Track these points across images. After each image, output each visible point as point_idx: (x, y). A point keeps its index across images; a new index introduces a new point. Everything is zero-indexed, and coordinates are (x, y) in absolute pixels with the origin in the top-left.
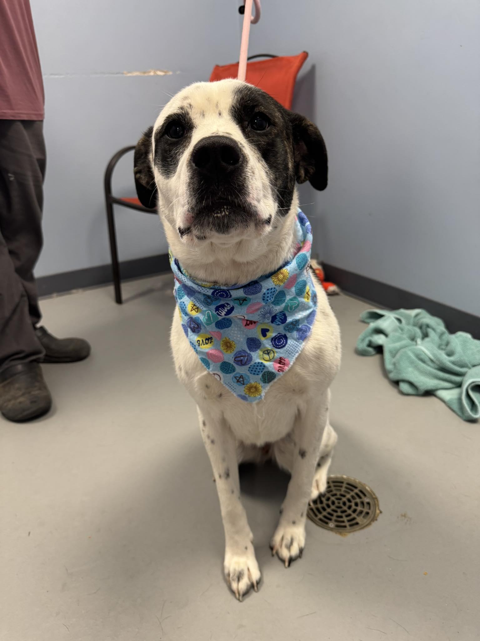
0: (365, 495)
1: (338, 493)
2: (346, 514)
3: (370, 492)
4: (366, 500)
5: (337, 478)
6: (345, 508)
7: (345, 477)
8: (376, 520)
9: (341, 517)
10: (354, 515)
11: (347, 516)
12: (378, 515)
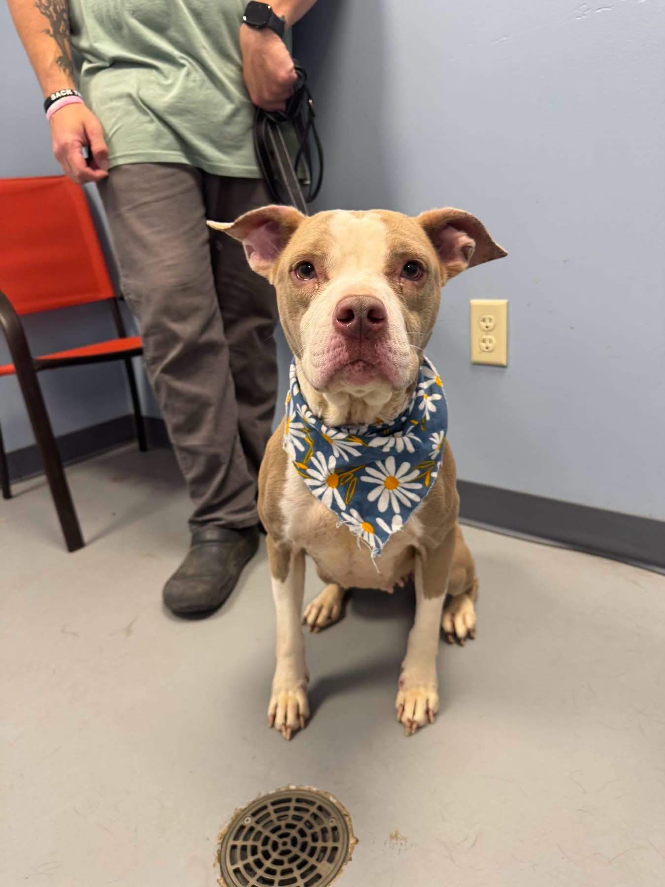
0: (328, 814)
1: (283, 823)
2: (298, 862)
3: (337, 805)
4: (329, 824)
5: (279, 793)
6: (295, 851)
7: (293, 787)
8: (351, 859)
9: (290, 871)
10: (312, 861)
11: (300, 867)
12: (353, 848)
